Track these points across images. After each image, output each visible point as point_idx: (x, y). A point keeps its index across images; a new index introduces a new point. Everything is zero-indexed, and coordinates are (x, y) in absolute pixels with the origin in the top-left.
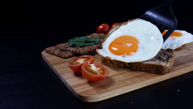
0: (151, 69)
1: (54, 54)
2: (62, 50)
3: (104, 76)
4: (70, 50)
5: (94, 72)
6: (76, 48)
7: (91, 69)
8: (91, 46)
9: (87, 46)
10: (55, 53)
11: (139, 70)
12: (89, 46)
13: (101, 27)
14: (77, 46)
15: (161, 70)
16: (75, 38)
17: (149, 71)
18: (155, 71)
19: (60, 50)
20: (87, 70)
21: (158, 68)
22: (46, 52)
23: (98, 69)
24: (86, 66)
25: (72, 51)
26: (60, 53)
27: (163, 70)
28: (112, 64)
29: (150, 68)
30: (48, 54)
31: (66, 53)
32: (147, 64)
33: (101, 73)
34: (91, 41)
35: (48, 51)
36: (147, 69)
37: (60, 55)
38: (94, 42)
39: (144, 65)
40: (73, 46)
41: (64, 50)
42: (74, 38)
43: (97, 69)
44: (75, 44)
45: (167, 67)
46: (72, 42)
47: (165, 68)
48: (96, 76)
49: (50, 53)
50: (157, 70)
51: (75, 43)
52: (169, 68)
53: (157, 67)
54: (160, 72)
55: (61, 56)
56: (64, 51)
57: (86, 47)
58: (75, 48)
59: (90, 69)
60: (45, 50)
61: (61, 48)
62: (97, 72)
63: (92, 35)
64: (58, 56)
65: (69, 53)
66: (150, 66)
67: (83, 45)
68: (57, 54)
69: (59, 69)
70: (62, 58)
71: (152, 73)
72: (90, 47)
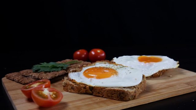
0: (114, 95)
1: (14, 80)
2: (24, 76)
3: (56, 101)
4: (32, 76)
5: (45, 96)
6: (40, 73)
7: (42, 93)
8: (57, 71)
9: (52, 71)
10: (15, 78)
11: (101, 96)
12: (55, 71)
13: (78, 53)
14: (41, 71)
15: (123, 96)
16: (42, 63)
17: (112, 97)
18: (118, 97)
19: (22, 76)
20: (38, 93)
21: (120, 94)
22: (7, 78)
23: (51, 93)
24: (38, 90)
25: (34, 77)
26: (20, 79)
27: (126, 96)
28: (73, 90)
29: (112, 94)
30: (9, 80)
31: (27, 79)
32: (108, 89)
33: (53, 97)
34: (59, 67)
35: (9, 77)
36: (109, 95)
37: (20, 80)
38: (62, 67)
39: (106, 91)
40: (36, 71)
41: (27, 75)
42: (40, 63)
43: (49, 94)
44: (39, 70)
45: (130, 92)
46: (36, 67)
47: (127, 94)
48: (45, 100)
49: (10, 78)
50: (119, 96)
51: (40, 68)
52: (132, 94)
53: (119, 92)
54: (123, 98)
55: (21, 82)
56: (26, 77)
57: (51, 73)
58: (38, 74)
59: (40, 93)
60: (6, 76)
61: (23, 74)
62: (49, 96)
63: (64, 61)
64: (18, 82)
65: (31, 79)
66: (112, 92)
67: (49, 71)
68: (17, 80)
69: (13, 94)
70: (21, 84)
71: (114, 100)
72: (56, 73)
